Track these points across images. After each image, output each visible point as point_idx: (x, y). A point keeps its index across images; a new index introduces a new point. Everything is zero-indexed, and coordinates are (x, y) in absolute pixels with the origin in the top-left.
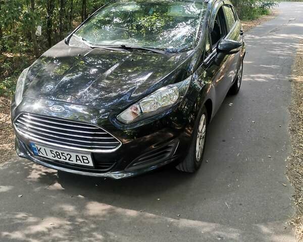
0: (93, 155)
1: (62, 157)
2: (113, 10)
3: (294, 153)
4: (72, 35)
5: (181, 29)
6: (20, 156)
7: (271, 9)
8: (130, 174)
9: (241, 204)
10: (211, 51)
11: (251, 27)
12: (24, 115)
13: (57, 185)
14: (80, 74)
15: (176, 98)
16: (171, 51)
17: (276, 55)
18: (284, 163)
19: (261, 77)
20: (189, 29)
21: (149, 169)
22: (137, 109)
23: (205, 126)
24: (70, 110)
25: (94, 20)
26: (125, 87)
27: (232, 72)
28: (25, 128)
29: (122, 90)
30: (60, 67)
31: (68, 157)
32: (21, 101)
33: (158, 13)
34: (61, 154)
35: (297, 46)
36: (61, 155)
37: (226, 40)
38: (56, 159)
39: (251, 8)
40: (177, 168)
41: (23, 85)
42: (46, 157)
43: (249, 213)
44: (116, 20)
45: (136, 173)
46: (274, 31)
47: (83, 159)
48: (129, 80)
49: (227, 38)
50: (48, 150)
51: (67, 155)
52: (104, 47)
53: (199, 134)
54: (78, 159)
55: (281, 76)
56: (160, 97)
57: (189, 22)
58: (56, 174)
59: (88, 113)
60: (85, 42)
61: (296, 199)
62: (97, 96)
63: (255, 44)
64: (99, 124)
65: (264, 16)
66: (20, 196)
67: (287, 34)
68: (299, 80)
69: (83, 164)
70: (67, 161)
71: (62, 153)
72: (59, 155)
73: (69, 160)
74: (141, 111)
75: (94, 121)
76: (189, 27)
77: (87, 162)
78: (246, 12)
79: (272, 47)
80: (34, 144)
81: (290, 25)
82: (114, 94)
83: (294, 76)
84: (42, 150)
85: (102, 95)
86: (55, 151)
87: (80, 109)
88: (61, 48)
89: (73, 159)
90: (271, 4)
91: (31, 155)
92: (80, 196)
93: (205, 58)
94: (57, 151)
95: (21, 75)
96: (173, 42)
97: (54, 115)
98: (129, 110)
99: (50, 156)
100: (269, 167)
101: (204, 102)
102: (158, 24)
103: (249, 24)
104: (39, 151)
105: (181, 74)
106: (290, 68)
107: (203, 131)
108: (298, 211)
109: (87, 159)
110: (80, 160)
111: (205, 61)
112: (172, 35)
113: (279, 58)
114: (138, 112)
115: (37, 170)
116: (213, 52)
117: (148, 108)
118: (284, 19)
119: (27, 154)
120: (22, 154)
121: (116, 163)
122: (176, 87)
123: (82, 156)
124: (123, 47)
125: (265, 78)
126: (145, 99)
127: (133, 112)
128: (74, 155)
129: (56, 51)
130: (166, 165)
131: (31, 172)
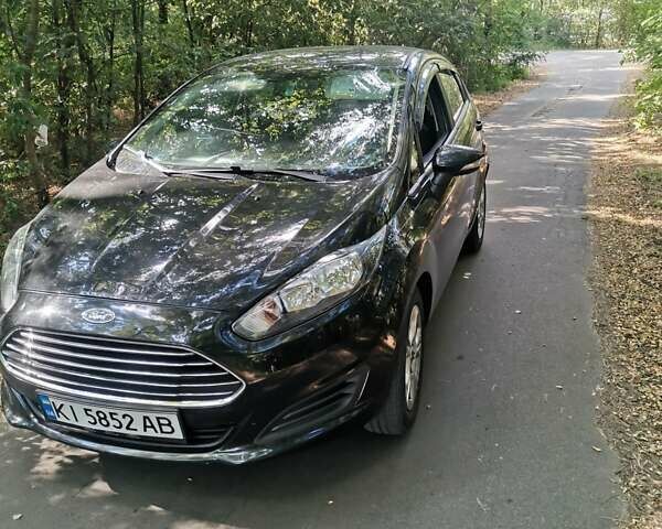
0: (182, 413)
1: (112, 422)
2: (205, 90)
3: (610, 375)
4: (121, 148)
5: (353, 124)
6: (15, 425)
7: (531, 68)
8: (266, 452)
9: (510, 501)
10: (421, 168)
11: (493, 108)
12: (22, 334)
13: (101, 486)
14: (141, 231)
15: (356, 275)
16: (335, 172)
17: (549, 164)
18: (592, 401)
19: (525, 214)
20: (371, 125)
21: (307, 438)
22: (275, 305)
23: (419, 330)
24: (124, 316)
25: (168, 113)
26: (242, 257)
27: (467, 205)
28: (24, 361)
29: (237, 263)
30: (96, 219)
31: (125, 422)
32: (14, 301)
33: (301, 92)
34: (108, 415)
35: (591, 142)
36: (109, 418)
37: (449, 145)
38: (98, 427)
39: (490, 66)
40: (367, 427)
41: (18, 265)
42: (76, 423)
43: (528, 518)
44: (213, 109)
45: (279, 449)
46: (541, 113)
47: (160, 425)
48: (249, 240)
49: (451, 143)
50: (79, 409)
51: (124, 416)
52: (193, 172)
53: (410, 349)
54: (148, 424)
55: (564, 208)
56: (322, 276)
57: (369, 110)
58: (96, 460)
59: (164, 320)
60: (150, 162)
61: (625, 479)
62: (182, 280)
63: (504, 143)
64: (192, 344)
65: (518, 83)
66: (16, 517)
67: (569, 117)
68: (603, 216)
69: (159, 435)
70: (123, 430)
71: (111, 414)
72: (105, 418)
73: (128, 428)
74: (284, 308)
75: (180, 339)
76: (370, 120)
77: (169, 430)
78: (481, 75)
79: (541, 147)
80: (46, 398)
81: (572, 98)
82: (219, 275)
83: (590, 207)
84: (66, 410)
85: (192, 278)
86: (95, 409)
87: (145, 312)
88: (100, 179)
89: (138, 425)
90: (530, 57)
91: (40, 420)
92: (154, 508)
93: (412, 185)
94: (101, 409)
95: (12, 241)
96: (338, 151)
97: (87, 328)
98: (259, 309)
99: (84, 422)
100: (562, 411)
101: (417, 279)
102: (304, 115)
103: (489, 100)
104: (58, 411)
105: (363, 223)
106: (581, 190)
107: (417, 341)
108: (630, 506)
109: (169, 424)
110: (153, 427)
111: (411, 192)
112: (335, 137)
113: (556, 171)
114: (278, 313)
115: (52, 452)
116: (426, 170)
117: (299, 302)
118: (558, 86)
119: (29, 419)
120: (18, 420)
121: (232, 428)
122: (355, 253)
123: (158, 419)
124: (236, 170)
125: (533, 215)
126: (292, 284)
127: (267, 313)
128: (138, 417)
129: (89, 186)
130: (343, 424)
131: (39, 457)
